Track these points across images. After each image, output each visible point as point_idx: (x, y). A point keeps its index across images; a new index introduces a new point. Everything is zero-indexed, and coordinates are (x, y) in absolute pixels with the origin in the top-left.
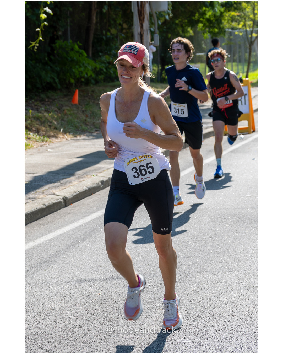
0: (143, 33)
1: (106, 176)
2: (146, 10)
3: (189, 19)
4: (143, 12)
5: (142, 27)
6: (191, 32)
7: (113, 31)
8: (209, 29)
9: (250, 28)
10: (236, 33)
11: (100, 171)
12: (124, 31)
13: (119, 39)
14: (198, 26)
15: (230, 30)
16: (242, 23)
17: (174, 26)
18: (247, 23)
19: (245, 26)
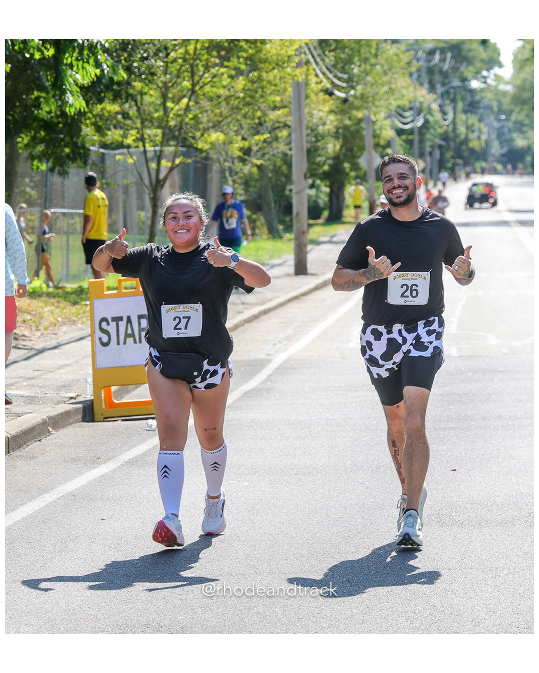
9: (153, 146)
10: (118, 157)
15: (102, 150)
16: (134, 132)
18: (147, 134)
19: (142, 139)
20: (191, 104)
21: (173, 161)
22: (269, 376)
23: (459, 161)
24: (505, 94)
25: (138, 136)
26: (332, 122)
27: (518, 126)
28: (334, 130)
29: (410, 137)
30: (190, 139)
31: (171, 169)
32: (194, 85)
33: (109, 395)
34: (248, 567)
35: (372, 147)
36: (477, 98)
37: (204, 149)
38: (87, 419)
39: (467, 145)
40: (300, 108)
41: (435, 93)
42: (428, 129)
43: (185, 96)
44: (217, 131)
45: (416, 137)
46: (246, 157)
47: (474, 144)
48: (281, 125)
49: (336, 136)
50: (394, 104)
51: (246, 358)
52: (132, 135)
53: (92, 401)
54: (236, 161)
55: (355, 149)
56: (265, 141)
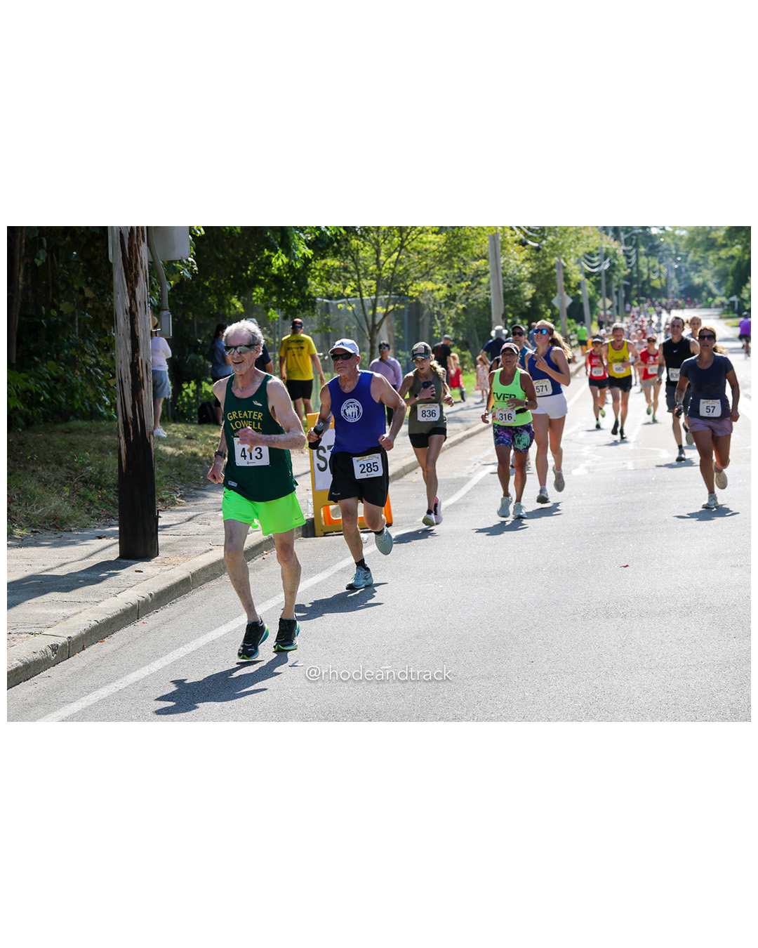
0: (137, 310)
1: (61, 635)
2: (141, 258)
3: (232, 277)
4: (134, 262)
5: (133, 296)
6: (238, 305)
7: (66, 307)
8: (279, 299)
9: (369, 296)
10: (339, 306)
11: (49, 623)
12: (89, 306)
13: (77, 324)
14: (254, 294)
15: (326, 301)
16: (352, 283)
17: (201, 292)
18: (363, 284)
19: (358, 289)
20: (400, 257)
21: (387, 308)
22: (469, 492)
23: (642, 298)
24: (681, 238)
25: (355, 286)
26: (527, 268)
27: (695, 266)
28: (529, 276)
29: (598, 278)
30: (402, 289)
31: (385, 315)
32: (403, 241)
33: (327, 512)
34: (438, 658)
35: (563, 289)
36: (657, 243)
37: (414, 296)
38: (309, 534)
39: (649, 284)
40: (496, 258)
41: (620, 241)
42: (613, 271)
43: (395, 250)
44: (425, 280)
45: (603, 279)
46: (452, 302)
47: (656, 283)
48: (483, 273)
49: (531, 280)
50: (581, 250)
51: (450, 477)
52: (351, 287)
53: (313, 519)
54: (443, 306)
55: (550, 291)
56: (468, 287)
